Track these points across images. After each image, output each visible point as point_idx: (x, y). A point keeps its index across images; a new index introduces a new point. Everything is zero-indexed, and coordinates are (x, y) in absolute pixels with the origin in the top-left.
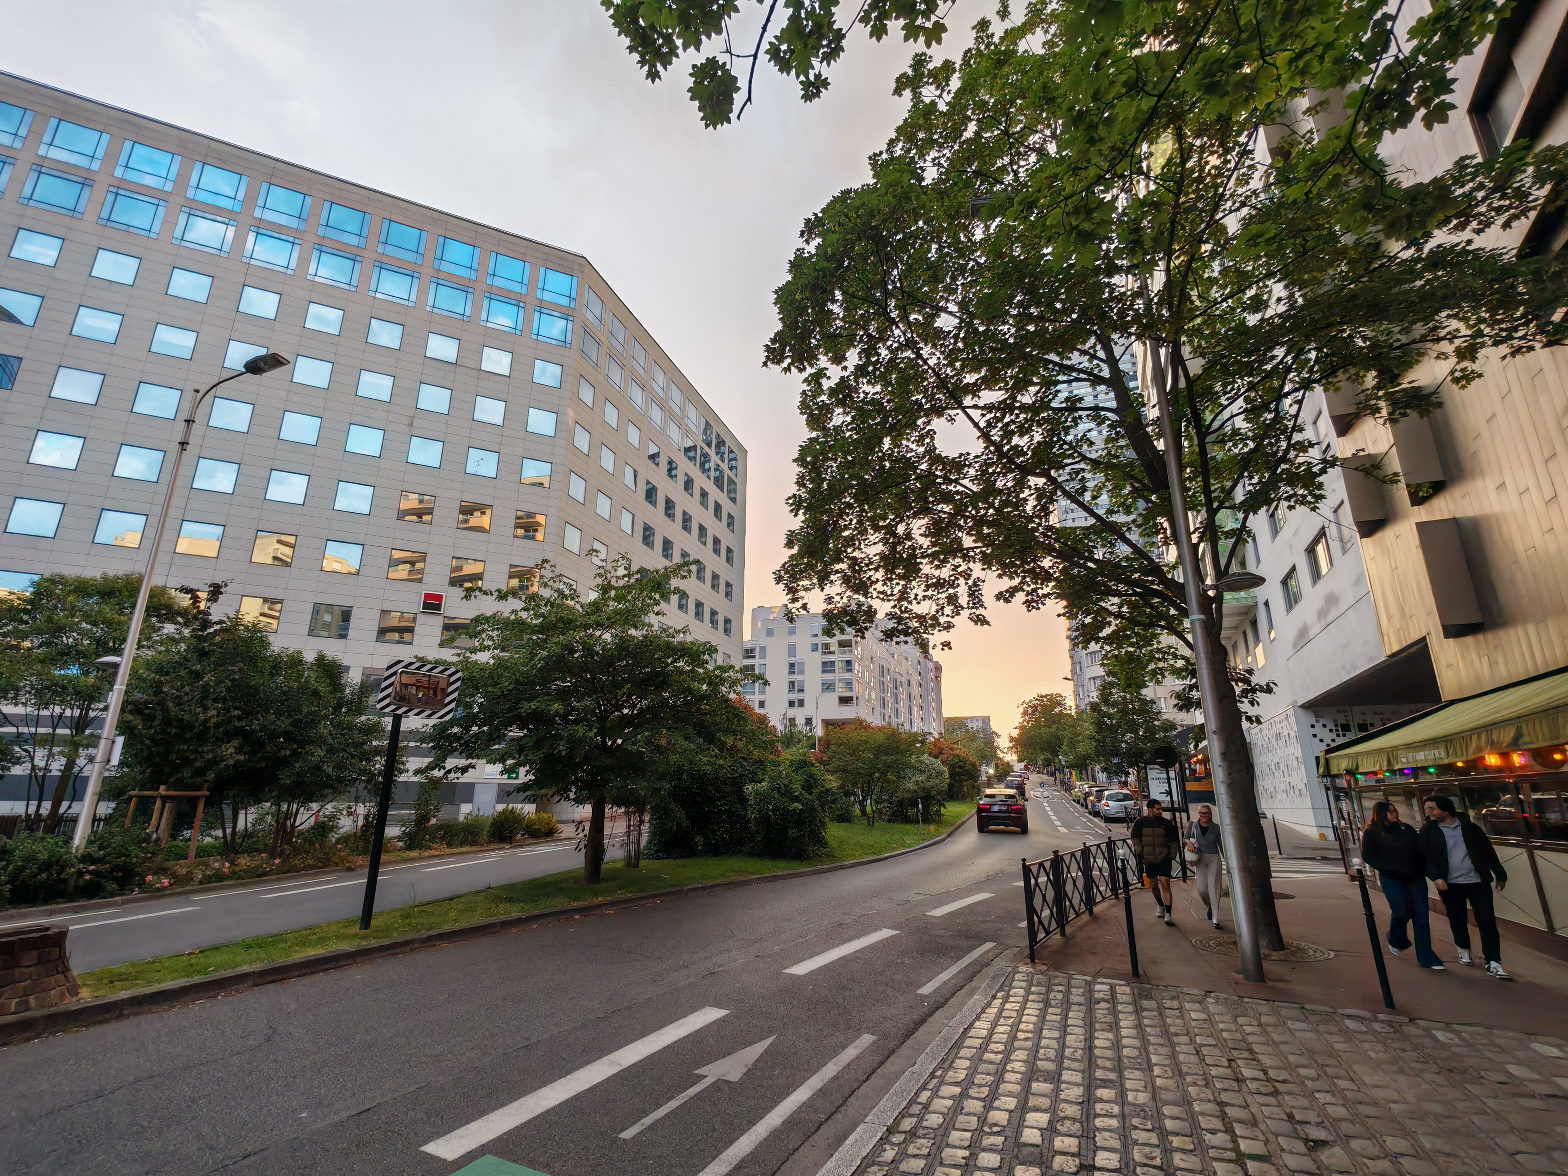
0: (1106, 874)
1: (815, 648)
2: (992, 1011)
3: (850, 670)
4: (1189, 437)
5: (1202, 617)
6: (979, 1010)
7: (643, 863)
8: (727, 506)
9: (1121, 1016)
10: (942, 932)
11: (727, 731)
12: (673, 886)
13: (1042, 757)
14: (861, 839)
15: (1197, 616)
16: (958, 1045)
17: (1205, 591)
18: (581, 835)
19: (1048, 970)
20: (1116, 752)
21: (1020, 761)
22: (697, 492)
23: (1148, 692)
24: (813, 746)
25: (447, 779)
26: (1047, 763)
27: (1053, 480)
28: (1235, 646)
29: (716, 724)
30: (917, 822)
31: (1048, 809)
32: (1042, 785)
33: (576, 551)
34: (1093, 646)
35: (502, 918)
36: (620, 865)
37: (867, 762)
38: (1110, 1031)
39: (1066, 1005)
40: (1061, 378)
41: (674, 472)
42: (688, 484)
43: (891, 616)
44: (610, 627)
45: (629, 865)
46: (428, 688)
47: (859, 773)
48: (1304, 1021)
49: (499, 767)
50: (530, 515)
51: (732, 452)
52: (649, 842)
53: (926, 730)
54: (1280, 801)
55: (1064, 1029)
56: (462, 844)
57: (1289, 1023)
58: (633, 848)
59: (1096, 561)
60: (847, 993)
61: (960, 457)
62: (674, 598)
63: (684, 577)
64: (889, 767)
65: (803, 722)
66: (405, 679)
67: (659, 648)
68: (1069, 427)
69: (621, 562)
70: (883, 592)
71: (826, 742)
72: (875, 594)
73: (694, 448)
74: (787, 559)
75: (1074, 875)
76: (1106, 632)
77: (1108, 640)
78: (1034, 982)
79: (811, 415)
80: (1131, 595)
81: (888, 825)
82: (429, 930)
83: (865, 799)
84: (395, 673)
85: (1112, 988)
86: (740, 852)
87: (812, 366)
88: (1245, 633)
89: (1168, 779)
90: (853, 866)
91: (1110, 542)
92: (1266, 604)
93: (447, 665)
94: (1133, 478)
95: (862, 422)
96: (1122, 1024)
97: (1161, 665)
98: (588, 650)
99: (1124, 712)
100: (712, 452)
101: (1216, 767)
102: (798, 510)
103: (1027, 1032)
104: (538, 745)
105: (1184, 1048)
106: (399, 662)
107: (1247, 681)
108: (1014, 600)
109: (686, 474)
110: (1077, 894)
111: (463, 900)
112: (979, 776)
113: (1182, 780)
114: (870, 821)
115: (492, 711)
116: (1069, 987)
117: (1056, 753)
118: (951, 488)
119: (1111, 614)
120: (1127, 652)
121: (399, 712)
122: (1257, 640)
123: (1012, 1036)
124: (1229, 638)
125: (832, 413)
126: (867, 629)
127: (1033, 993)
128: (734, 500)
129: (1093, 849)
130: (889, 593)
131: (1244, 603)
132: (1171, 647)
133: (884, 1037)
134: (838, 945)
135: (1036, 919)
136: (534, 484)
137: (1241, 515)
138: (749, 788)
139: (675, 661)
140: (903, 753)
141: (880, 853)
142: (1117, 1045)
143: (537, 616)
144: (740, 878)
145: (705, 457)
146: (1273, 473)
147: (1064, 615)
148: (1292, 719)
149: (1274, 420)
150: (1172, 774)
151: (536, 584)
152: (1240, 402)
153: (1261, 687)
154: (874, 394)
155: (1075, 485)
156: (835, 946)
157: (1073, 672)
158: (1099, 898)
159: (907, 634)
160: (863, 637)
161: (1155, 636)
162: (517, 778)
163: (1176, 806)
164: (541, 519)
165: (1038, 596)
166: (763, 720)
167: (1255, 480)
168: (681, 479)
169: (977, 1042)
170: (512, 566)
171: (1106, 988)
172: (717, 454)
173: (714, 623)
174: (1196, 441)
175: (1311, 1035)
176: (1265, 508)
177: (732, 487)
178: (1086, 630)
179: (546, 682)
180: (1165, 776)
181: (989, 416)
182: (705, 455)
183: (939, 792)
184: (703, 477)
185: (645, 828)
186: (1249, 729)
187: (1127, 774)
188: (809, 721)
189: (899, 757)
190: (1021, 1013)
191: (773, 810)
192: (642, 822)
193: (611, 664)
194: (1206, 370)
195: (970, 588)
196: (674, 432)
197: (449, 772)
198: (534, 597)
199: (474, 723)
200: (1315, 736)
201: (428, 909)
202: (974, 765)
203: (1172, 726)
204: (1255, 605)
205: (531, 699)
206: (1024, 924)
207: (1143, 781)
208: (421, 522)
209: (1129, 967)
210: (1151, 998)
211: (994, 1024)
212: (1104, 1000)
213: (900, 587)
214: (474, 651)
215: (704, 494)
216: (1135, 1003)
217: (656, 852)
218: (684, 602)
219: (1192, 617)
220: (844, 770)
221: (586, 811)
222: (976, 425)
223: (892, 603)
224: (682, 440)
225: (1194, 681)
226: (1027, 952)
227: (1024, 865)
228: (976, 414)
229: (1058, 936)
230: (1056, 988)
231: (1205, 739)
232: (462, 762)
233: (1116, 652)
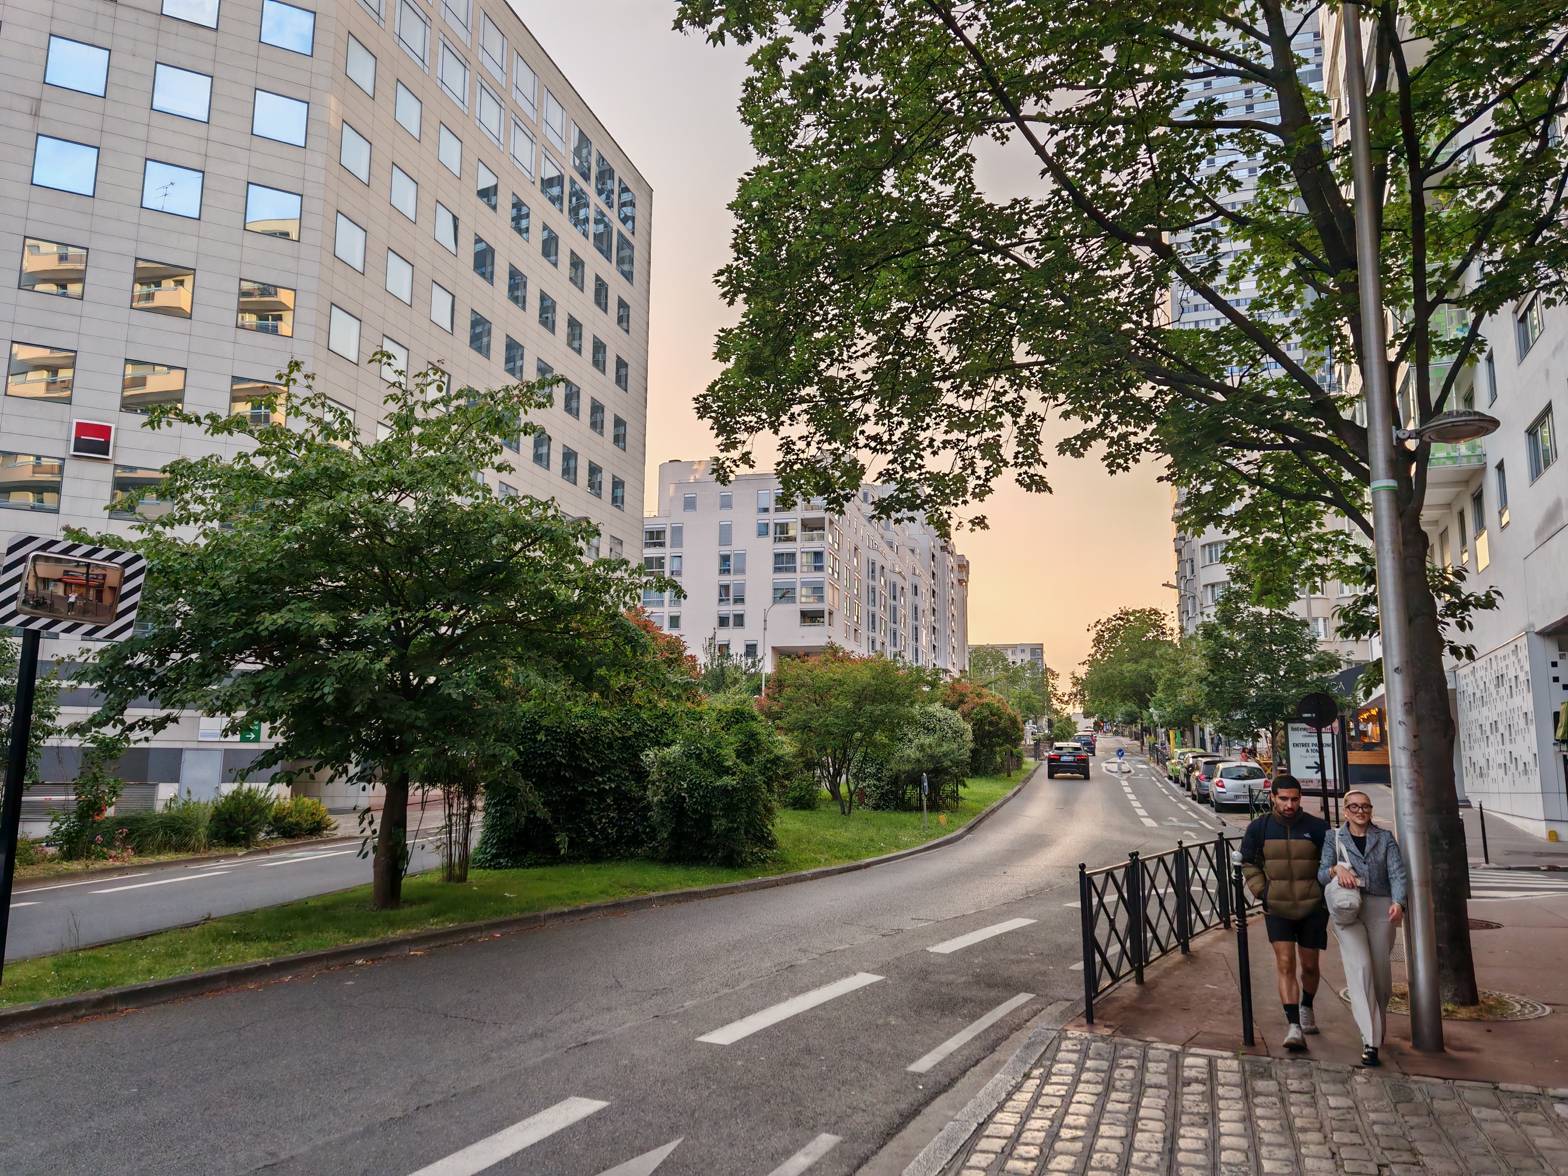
0: (1212, 891)
1: (763, 530)
2: (1023, 1098)
3: (819, 569)
4: (1397, 178)
5: (1392, 483)
6: (1004, 1096)
7: (473, 874)
8: (617, 287)
9: (1222, 1104)
10: (951, 977)
11: (616, 663)
12: (522, 911)
13: (1123, 709)
14: (829, 834)
15: (1383, 482)
16: (968, 1148)
17: (1401, 441)
18: (368, 833)
19: (1113, 1035)
20: (1239, 703)
21: (1087, 715)
22: (564, 259)
23: (1297, 609)
24: (758, 690)
25: (127, 740)
26: (1131, 719)
27: (1164, 251)
28: (1444, 536)
29: (596, 651)
30: (920, 809)
31: (1128, 790)
32: (1120, 753)
33: (353, 357)
34: (1212, 533)
35: (228, 966)
36: (436, 878)
37: (843, 713)
38: (1204, 1125)
39: (1139, 1087)
40: (1191, 67)
41: (524, 223)
42: (550, 246)
43: (887, 476)
44: (412, 488)
45: (450, 878)
46: (87, 586)
47: (830, 733)
48: (1497, 1108)
49: (221, 721)
50: (267, 289)
51: (626, 190)
52: (484, 842)
53: (940, 664)
54: (1494, 780)
55: (1133, 1124)
56: (161, 849)
57: (1474, 1111)
58: (456, 851)
59: (1225, 390)
60: (798, 1071)
61: (1012, 207)
62: (527, 442)
63: (540, 406)
64: (877, 723)
65: (742, 650)
66: (43, 569)
67: (499, 527)
68: (1200, 157)
69: (432, 377)
70: (876, 438)
71: (778, 683)
72: (862, 441)
73: (559, 180)
74: (717, 377)
75: (1161, 891)
76: (1235, 507)
77: (1236, 521)
78: (1091, 1053)
79: (760, 126)
80: (1279, 447)
81: (875, 813)
82: (106, 985)
83: (838, 773)
84: (23, 559)
85: (1211, 1063)
86: (632, 856)
87: (763, 34)
88: (1461, 514)
89: (1321, 745)
90: (816, 876)
91: (1253, 358)
92: (1500, 467)
93: (119, 546)
94: (1300, 248)
95: (847, 141)
96: (1223, 1115)
97: (1321, 560)
98: (376, 526)
99: (1256, 639)
100: (590, 189)
101: (1395, 724)
102: (735, 294)
103: (1076, 1128)
104: (289, 683)
105: (1314, 1149)
106: (31, 539)
107: (1454, 590)
108: (1089, 453)
109: (545, 227)
110: (1164, 922)
111: (162, 939)
112: (1021, 738)
113: (1343, 746)
114: (846, 808)
115: (205, 627)
116: (1145, 1058)
117: (1144, 704)
118: (995, 260)
119: (1246, 477)
120: (1267, 540)
121: (34, 626)
122: (1480, 526)
123: (1053, 1136)
124: (1436, 523)
125: (797, 124)
126: (847, 498)
127: (1088, 1070)
128: (628, 276)
129: (1194, 852)
130: (886, 438)
131: (1465, 465)
132: (1341, 532)
133: (854, 1137)
134: (787, 999)
135: (1098, 958)
136: (273, 234)
137: (1471, 316)
138: (650, 755)
139: (526, 546)
140: (899, 700)
141: (858, 856)
142: (1213, 1147)
143: (282, 465)
144: (632, 897)
145: (580, 199)
146: (1531, 243)
147: (1168, 478)
148: (1524, 653)
149: (1536, 153)
150: (1327, 738)
151: (282, 410)
152: (1486, 121)
153: (1477, 599)
154: (869, 90)
155: (1202, 260)
156: (779, 999)
157: (1180, 575)
158: (1199, 927)
159: (913, 507)
160: (841, 512)
161: (1314, 515)
162: (257, 740)
163: (1330, 787)
164: (286, 297)
165: (1128, 445)
166: (675, 647)
167: (1497, 256)
168: (537, 236)
169: (997, 1145)
170: (236, 379)
171: (1202, 1062)
172: (600, 192)
173: (594, 486)
174: (1408, 187)
175: (1504, 1127)
176: (1510, 304)
177: (626, 253)
178: (1202, 504)
179: (300, 578)
180: (1315, 740)
181: (1062, 135)
182: (579, 195)
183: (957, 764)
184: (576, 233)
185: (478, 819)
186: (1455, 669)
187: (1256, 737)
188: (751, 650)
189: (893, 706)
190: (1067, 1100)
191: (689, 790)
192: (471, 809)
193: (414, 550)
194: (1433, 61)
195: (1021, 432)
196: (522, 148)
197: (131, 728)
198: (274, 433)
199: (173, 647)
200: (1556, 679)
201: (104, 953)
202: (1013, 722)
203: (1332, 662)
204: (1482, 470)
205: (276, 607)
206: (1080, 966)
207: (1281, 750)
208: (64, 295)
209: (1239, 1031)
210: (1270, 1077)
211: (1026, 1117)
212: (1197, 1081)
213: (905, 427)
214: (169, 522)
215: (577, 263)
216: (1244, 1084)
217: (495, 856)
218: (544, 450)
219: (1375, 484)
220: (805, 727)
221: (377, 793)
222: (1040, 150)
223: (890, 456)
224: (538, 165)
225: (1370, 590)
226: (1083, 1008)
227: (1082, 874)
228: (1040, 130)
229: (1132, 985)
230: (1124, 1062)
231: (1381, 681)
232: (154, 713)
233: (1249, 540)
